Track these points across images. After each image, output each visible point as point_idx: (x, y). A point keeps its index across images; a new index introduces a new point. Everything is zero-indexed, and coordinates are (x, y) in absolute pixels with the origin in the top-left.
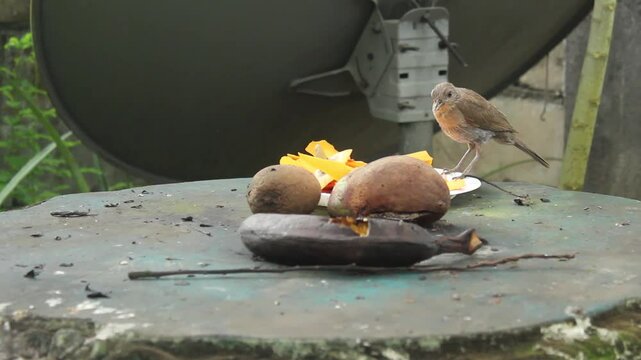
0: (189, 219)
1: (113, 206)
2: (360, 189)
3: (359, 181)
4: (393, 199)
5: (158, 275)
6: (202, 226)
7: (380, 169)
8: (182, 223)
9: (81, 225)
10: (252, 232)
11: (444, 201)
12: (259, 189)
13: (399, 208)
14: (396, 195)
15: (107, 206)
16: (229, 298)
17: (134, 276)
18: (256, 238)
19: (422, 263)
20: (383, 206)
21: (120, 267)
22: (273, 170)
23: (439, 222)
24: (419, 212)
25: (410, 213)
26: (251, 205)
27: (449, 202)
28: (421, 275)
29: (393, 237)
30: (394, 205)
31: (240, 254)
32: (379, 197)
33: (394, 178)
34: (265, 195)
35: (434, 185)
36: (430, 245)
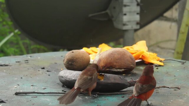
0: (43, 68)
1: (18, 62)
2: (103, 60)
3: (104, 57)
4: (115, 64)
5: (26, 93)
6: (48, 71)
7: (111, 53)
8: (41, 69)
9: (5, 70)
10: (62, 77)
11: (133, 65)
12: (67, 59)
13: (117, 67)
14: (116, 62)
15: (16, 62)
16: (50, 104)
17: (17, 94)
18: (63, 79)
19: (124, 90)
20: (111, 66)
21: (14, 88)
22: (73, 52)
23: (131, 72)
24: (124, 69)
25: (121, 69)
26: (65, 64)
27: (135, 65)
28: (123, 95)
29: (113, 81)
30: (115, 66)
31: (58, 84)
32: (110, 63)
33: (116, 56)
34: (69, 61)
35: (130, 59)
36: (126, 84)
